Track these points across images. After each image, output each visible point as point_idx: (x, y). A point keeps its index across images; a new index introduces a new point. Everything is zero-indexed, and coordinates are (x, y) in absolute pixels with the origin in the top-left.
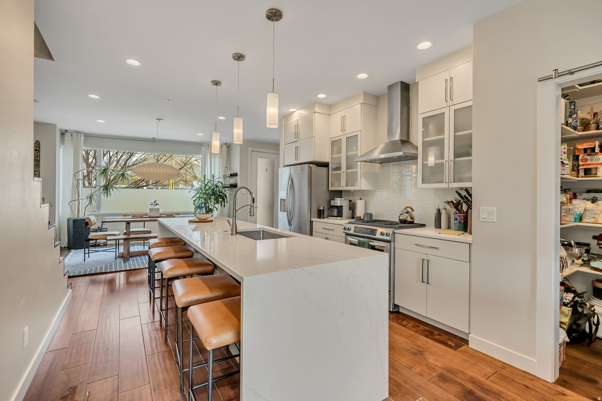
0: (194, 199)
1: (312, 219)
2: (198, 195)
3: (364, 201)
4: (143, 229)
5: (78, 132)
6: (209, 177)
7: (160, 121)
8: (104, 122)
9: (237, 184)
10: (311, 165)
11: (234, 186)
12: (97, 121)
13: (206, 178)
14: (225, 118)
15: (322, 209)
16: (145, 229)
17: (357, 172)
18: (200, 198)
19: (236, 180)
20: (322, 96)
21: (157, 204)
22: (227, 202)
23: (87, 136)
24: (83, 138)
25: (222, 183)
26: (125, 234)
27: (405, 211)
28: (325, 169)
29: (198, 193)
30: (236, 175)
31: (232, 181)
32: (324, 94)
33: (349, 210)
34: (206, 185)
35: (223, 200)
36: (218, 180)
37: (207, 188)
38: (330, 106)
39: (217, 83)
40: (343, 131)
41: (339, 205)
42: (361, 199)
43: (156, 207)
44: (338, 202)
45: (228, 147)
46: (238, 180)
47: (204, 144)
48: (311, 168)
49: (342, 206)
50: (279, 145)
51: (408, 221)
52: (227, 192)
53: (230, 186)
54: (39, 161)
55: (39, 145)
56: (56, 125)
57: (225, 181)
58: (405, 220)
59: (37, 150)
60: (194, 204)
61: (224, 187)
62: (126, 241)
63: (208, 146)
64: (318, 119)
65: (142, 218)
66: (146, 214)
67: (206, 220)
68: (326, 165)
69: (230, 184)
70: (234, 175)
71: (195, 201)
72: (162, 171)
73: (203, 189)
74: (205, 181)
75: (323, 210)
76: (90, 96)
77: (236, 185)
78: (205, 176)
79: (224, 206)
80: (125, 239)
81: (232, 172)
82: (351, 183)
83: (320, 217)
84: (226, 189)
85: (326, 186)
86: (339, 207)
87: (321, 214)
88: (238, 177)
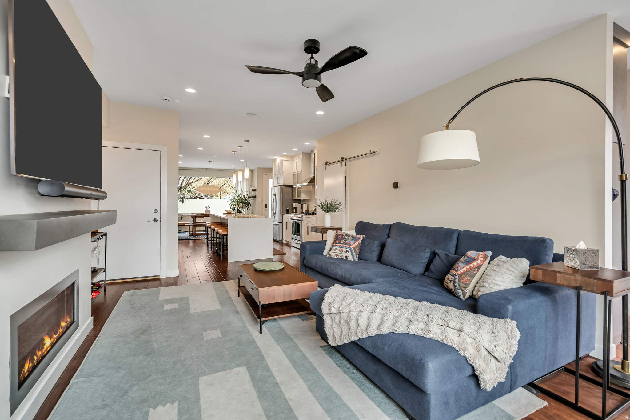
0: (231, 205)
1: (283, 214)
2: (233, 203)
3: (307, 204)
4: (202, 222)
6: (239, 191)
7: (210, 162)
9: (256, 195)
10: (283, 187)
11: (254, 197)
13: (238, 192)
14: (243, 161)
16: (203, 222)
18: (234, 204)
19: (256, 193)
25: (247, 195)
26: (193, 223)
28: (291, 188)
29: (233, 201)
30: (255, 190)
31: (253, 194)
33: (300, 209)
34: (238, 197)
35: (248, 205)
36: (245, 193)
37: (238, 198)
38: (293, 157)
40: (296, 170)
42: (305, 204)
43: (209, 209)
44: (295, 205)
45: (251, 172)
46: (257, 193)
52: (251, 201)
57: (250, 193)
60: (230, 208)
61: (249, 198)
62: (194, 227)
64: (286, 164)
65: (202, 216)
66: (204, 213)
68: (291, 186)
69: (252, 196)
71: (231, 206)
72: (212, 189)
73: (236, 199)
74: (237, 194)
75: (289, 209)
78: (237, 191)
80: (193, 225)
81: (253, 188)
82: (299, 196)
83: (287, 213)
84: (250, 199)
85: (291, 197)
86: (296, 208)
87: (288, 211)
88: (257, 192)
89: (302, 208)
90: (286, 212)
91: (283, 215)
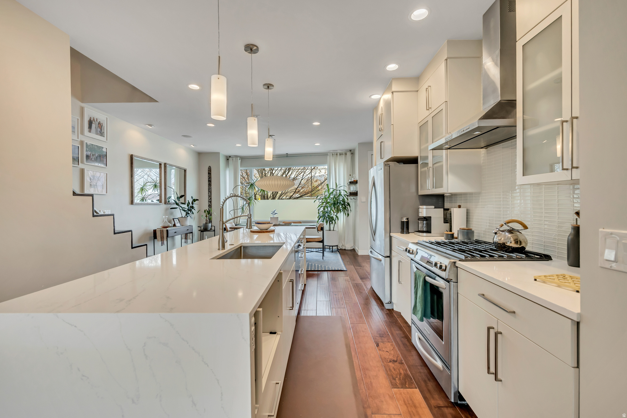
0: (319, 208)
1: (392, 232)
5: (236, 156)
6: (332, 186)
7: (272, 137)
8: (240, 145)
9: (357, 191)
10: (390, 163)
11: (355, 194)
12: (237, 145)
13: (330, 187)
14: (319, 124)
15: (405, 220)
17: (442, 166)
19: (357, 188)
20: (392, 67)
21: (276, 213)
22: (351, 211)
23: (243, 158)
24: (239, 161)
25: (346, 192)
27: (505, 227)
28: (413, 166)
30: (356, 182)
31: (353, 188)
32: (397, 63)
33: (444, 222)
35: (347, 209)
36: (341, 188)
37: (332, 196)
38: (417, 79)
39: (268, 86)
40: (429, 110)
41: (425, 215)
42: (460, 207)
44: (424, 211)
46: (359, 188)
47: (329, 154)
48: (389, 166)
49: (431, 217)
50: (373, 143)
51: (507, 246)
53: (350, 194)
54: (211, 181)
55: (211, 169)
56: (219, 153)
57: (348, 188)
58: (504, 244)
59: (210, 173)
61: (347, 196)
63: (333, 155)
67: (267, 230)
68: (414, 161)
69: (350, 193)
70: (355, 182)
73: (328, 198)
75: (408, 223)
76: (208, 125)
77: (356, 193)
79: (348, 215)
81: (353, 180)
82: (439, 183)
83: (402, 232)
84: (349, 198)
85: (413, 189)
86: (428, 219)
87: (405, 227)
88: (358, 185)
89: (448, 220)
90: (400, 230)
91: (391, 237)
